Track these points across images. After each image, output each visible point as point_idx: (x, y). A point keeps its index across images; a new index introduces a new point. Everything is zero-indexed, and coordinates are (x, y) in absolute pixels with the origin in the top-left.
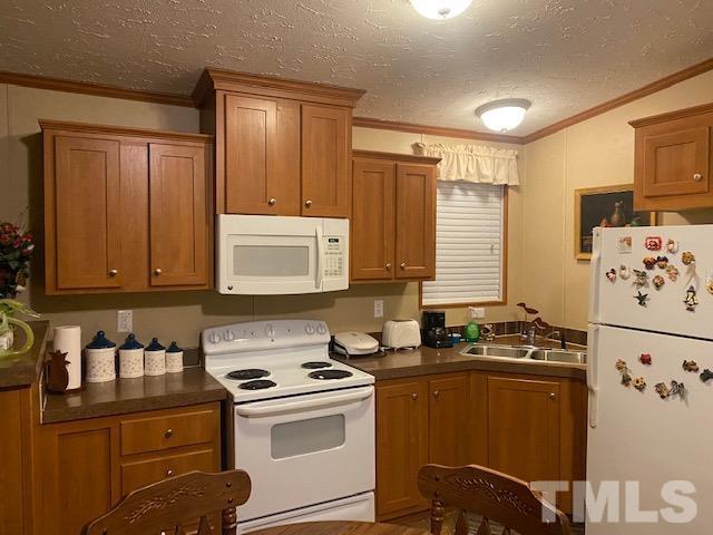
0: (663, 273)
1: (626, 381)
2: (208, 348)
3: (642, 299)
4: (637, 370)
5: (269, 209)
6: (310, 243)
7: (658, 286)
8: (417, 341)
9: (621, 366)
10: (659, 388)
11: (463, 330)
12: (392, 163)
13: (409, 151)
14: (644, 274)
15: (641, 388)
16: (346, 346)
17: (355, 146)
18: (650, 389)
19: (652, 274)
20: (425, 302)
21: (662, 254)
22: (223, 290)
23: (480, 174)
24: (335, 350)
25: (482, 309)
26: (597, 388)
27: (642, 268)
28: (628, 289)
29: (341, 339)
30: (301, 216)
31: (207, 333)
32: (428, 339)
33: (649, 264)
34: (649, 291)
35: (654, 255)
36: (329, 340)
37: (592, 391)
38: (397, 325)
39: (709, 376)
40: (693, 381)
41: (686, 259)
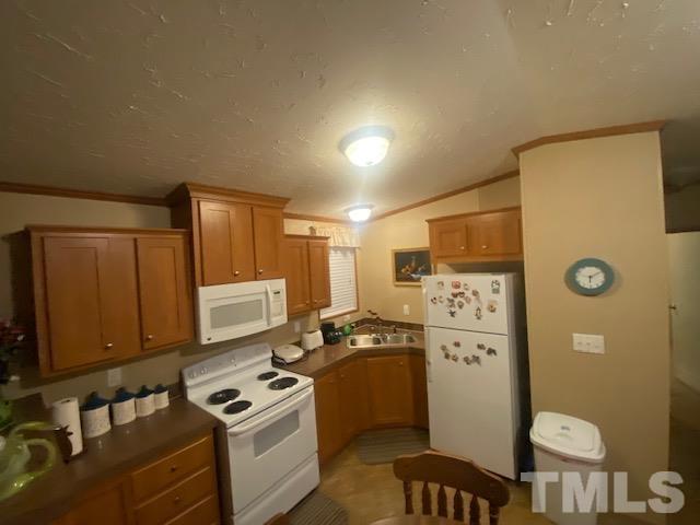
0: (461, 299)
1: (447, 356)
2: (189, 383)
3: (452, 314)
4: (453, 350)
5: (234, 278)
6: (263, 297)
7: (461, 307)
8: (321, 342)
9: (444, 348)
10: (466, 359)
11: (342, 329)
12: (305, 241)
13: (307, 233)
14: (452, 301)
15: (455, 359)
16: (283, 356)
17: (287, 232)
18: (461, 360)
19: (457, 300)
20: (322, 317)
21: (460, 290)
22: (204, 341)
23: (343, 243)
24: (277, 362)
25: (348, 316)
26: (431, 361)
27: (451, 297)
28: (443, 308)
29: (278, 353)
30: (256, 279)
31: (186, 372)
32: (327, 341)
33: (455, 295)
34: (456, 309)
35: (457, 291)
36: (271, 355)
37: (429, 363)
38: (311, 335)
39: (491, 352)
40: (482, 354)
41: (475, 293)
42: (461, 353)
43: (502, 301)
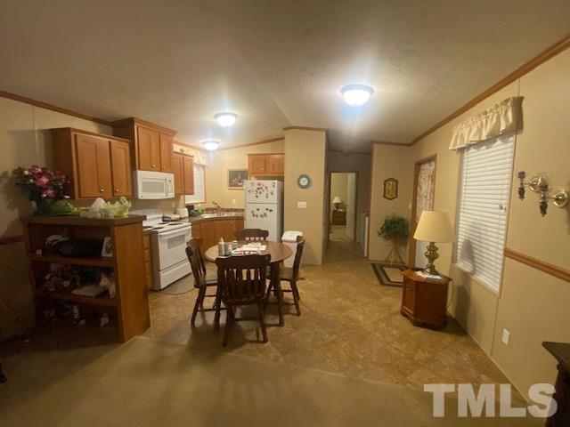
0: (261, 190)
1: (254, 215)
4: (256, 212)
5: (152, 169)
6: (164, 182)
10: (261, 215)
12: (178, 155)
14: (257, 191)
17: (174, 150)
20: (186, 203)
22: (140, 197)
23: (199, 162)
24: (165, 220)
25: (201, 204)
26: (246, 219)
28: (254, 194)
29: (166, 215)
30: (161, 171)
32: (191, 214)
34: (258, 195)
35: (259, 187)
36: (162, 216)
38: (182, 210)
39: (271, 211)
40: (268, 212)
41: (266, 188)
42: (259, 213)
43: (275, 190)
